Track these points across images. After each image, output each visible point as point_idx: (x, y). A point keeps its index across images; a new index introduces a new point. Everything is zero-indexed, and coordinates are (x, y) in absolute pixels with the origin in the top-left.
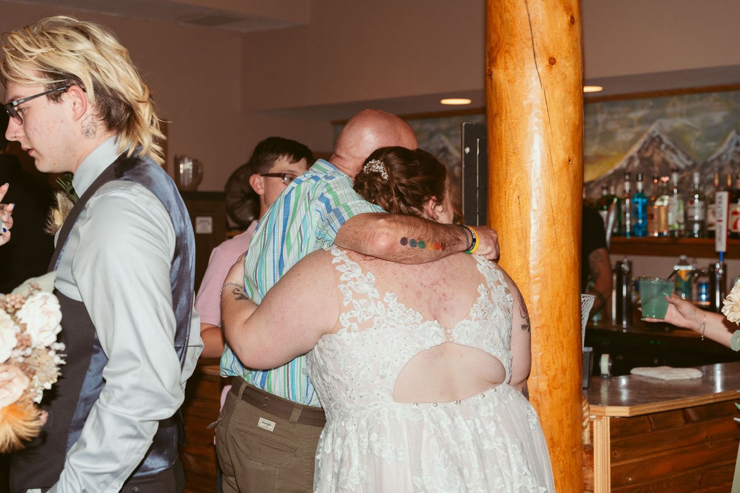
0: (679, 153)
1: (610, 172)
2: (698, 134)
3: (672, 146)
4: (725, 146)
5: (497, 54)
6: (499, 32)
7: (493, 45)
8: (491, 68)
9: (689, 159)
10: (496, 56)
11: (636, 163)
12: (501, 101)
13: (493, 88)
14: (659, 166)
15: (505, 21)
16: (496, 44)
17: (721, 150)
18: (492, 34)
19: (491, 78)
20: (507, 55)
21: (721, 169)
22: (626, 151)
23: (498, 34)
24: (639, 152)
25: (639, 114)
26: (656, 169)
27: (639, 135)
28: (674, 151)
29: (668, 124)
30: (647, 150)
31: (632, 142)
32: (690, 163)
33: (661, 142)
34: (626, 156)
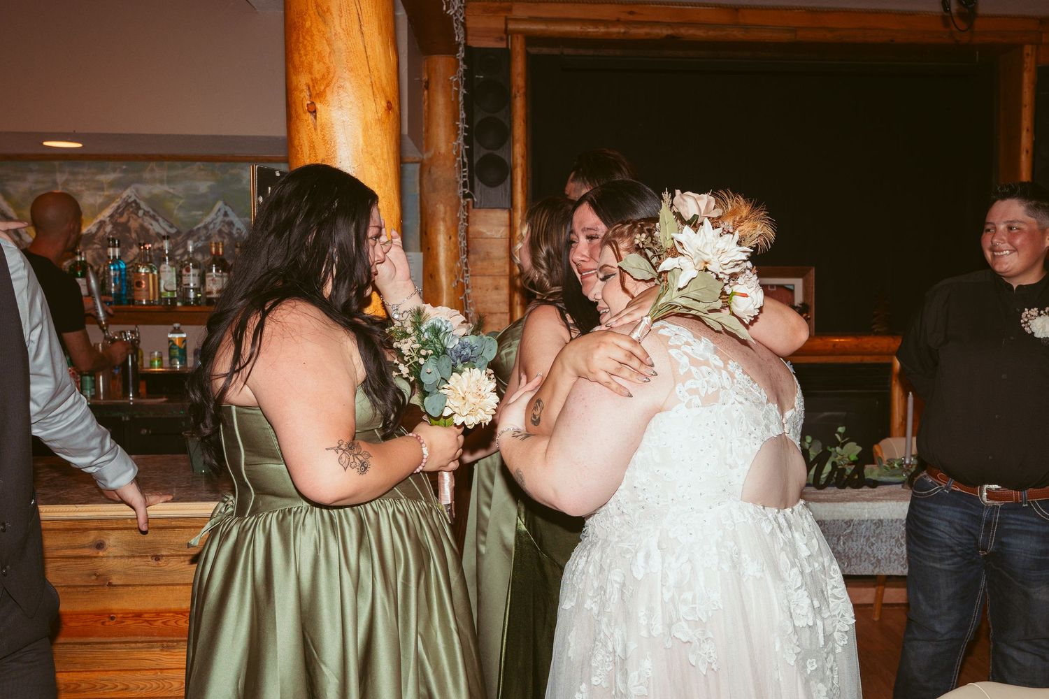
0: (161, 220)
2: (181, 202)
3: (152, 213)
4: (212, 215)
5: (325, 88)
6: (327, 61)
7: (318, 76)
8: (312, 103)
9: (171, 226)
10: (325, 90)
11: (109, 228)
12: (332, 145)
13: (319, 129)
14: (136, 231)
15: (336, 50)
16: (324, 75)
17: (208, 219)
18: (315, 63)
19: (315, 117)
20: (341, 92)
21: (208, 238)
22: (94, 216)
23: (324, 63)
24: (111, 216)
25: (111, 177)
26: (134, 235)
27: (111, 199)
28: (153, 218)
29: (146, 190)
30: (121, 215)
31: (103, 207)
32: (173, 231)
33: (139, 208)
34: (96, 221)
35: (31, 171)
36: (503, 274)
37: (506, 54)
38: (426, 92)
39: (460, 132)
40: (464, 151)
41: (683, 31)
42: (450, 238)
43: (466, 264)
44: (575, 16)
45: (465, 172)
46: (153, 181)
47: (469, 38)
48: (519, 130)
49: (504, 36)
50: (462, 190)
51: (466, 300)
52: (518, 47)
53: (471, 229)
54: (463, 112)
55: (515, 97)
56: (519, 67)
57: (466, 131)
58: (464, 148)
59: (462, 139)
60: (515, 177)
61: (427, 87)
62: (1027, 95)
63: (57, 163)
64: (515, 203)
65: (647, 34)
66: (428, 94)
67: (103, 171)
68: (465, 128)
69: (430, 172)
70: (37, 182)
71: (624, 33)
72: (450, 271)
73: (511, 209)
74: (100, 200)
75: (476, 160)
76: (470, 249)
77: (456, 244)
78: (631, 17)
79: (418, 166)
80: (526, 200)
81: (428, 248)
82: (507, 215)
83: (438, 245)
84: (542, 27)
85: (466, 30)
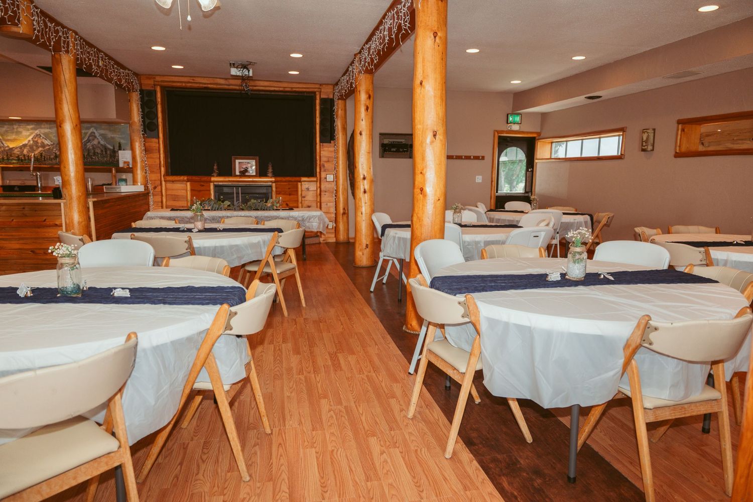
1: (21, 145)
2: (54, 134)
9: (51, 142)
11: (31, 142)
22: (27, 138)
24: (32, 139)
25: (31, 127)
26: (40, 144)
27: (32, 133)
28: (45, 139)
29: (43, 131)
30: (35, 138)
31: (29, 136)
32: (52, 143)
33: (41, 136)
34: (27, 140)
35: (6, 125)
36: (157, 158)
37: (155, 91)
38: (130, 103)
39: (140, 115)
41: (209, 86)
42: (139, 146)
43: (145, 154)
45: (142, 127)
46: (45, 128)
47: (143, 86)
48: (160, 115)
49: (154, 86)
50: (142, 132)
51: (145, 165)
52: (158, 89)
53: (146, 144)
55: (158, 104)
56: (159, 95)
57: (142, 115)
58: (141, 120)
59: (141, 117)
60: (159, 129)
61: (130, 101)
62: (318, 107)
63: (14, 122)
64: (159, 136)
65: (198, 86)
67: (28, 125)
69: (132, 127)
70: (8, 128)
71: (191, 85)
72: (140, 156)
73: (158, 138)
74: (28, 134)
75: (146, 123)
76: (146, 150)
77: (141, 148)
78: (193, 81)
79: (129, 125)
80: (164, 136)
81: (133, 149)
82: (157, 140)
83: (136, 149)
84: (165, 84)
85: (141, 85)
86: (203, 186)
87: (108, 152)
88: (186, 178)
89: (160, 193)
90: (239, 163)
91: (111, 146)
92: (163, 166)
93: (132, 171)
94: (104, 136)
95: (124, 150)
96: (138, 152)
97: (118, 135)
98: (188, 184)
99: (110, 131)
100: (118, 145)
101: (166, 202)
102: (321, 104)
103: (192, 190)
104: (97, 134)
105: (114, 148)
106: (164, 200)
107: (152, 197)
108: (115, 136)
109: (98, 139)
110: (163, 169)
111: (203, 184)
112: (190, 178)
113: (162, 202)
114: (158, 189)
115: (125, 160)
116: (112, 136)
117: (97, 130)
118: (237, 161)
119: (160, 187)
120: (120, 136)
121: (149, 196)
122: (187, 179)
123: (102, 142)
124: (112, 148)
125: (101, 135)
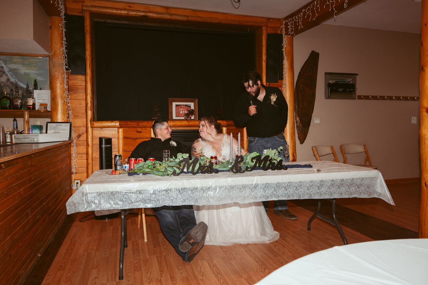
36: (83, 99)
37: (82, 18)
38: (50, 30)
39: (64, 45)
40: (65, 52)
41: (149, 14)
42: (61, 85)
43: (68, 95)
44: (109, 6)
45: (66, 60)
47: (68, 11)
48: (88, 47)
49: (82, 12)
50: (65, 67)
51: (68, 108)
52: (87, 16)
53: (70, 82)
54: (65, 38)
55: (86, 34)
56: (87, 23)
57: (66, 45)
59: (65, 48)
60: (87, 64)
61: (51, 28)
62: (265, 43)
64: (87, 73)
65: (135, 14)
66: (51, 31)
68: (66, 44)
69: (52, 60)
71: (127, 13)
72: (62, 97)
73: (85, 74)
75: (71, 56)
76: (69, 89)
77: (63, 87)
78: (129, 8)
79: (48, 58)
80: (92, 72)
81: (52, 88)
82: (84, 77)
83: (56, 87)
84: (96, 9)
85: (66, 9)
86: (141, 132)
87: (20, 92)
88: (118, 124)
89: (85, 142)
90: (177, 106)
91: (24, 84)
92: (91, 110)
93: (51, 115)
94: (14, 72)
95: (41, 89)
96: (59, 91)
97: (33, 70)
98: (121, 130)
99: (24, 65)
100: (33, 83)
101: (92, 153)
102: (268, 40)
103: (125, 138)
104: (6, 69)
105: (28, 86)
106: (90, 152)
107: (75, 148)
108: (30, 71)
109: (7, 75)
110: (90, 113)
111: (140, 130)
112: (123, 123)
113: (87, 154)
114: (83, 138)
115: (41, 102)
116: (27, 71)
117: (6, 64)
118: (174, 104)
119: (85, 135)
120: (37, 72)
121: (71, 146)
122: (120, 125)
123: (13, 80)
124: (25, 87)
125: (11, 70)
